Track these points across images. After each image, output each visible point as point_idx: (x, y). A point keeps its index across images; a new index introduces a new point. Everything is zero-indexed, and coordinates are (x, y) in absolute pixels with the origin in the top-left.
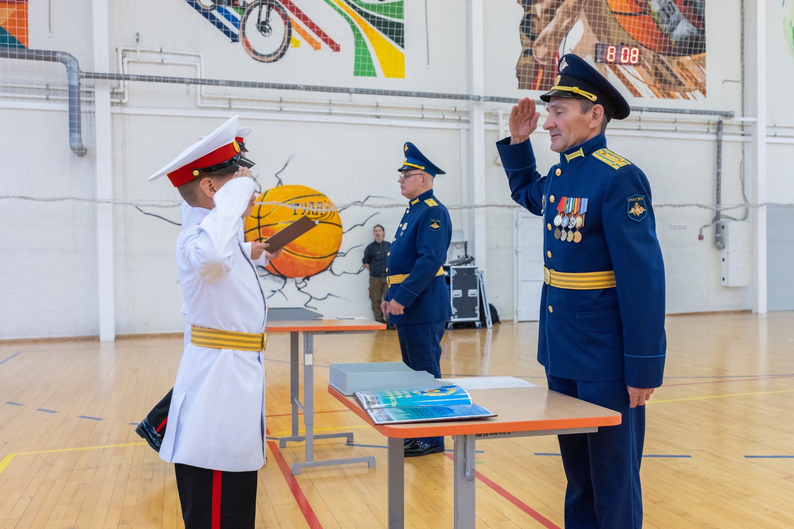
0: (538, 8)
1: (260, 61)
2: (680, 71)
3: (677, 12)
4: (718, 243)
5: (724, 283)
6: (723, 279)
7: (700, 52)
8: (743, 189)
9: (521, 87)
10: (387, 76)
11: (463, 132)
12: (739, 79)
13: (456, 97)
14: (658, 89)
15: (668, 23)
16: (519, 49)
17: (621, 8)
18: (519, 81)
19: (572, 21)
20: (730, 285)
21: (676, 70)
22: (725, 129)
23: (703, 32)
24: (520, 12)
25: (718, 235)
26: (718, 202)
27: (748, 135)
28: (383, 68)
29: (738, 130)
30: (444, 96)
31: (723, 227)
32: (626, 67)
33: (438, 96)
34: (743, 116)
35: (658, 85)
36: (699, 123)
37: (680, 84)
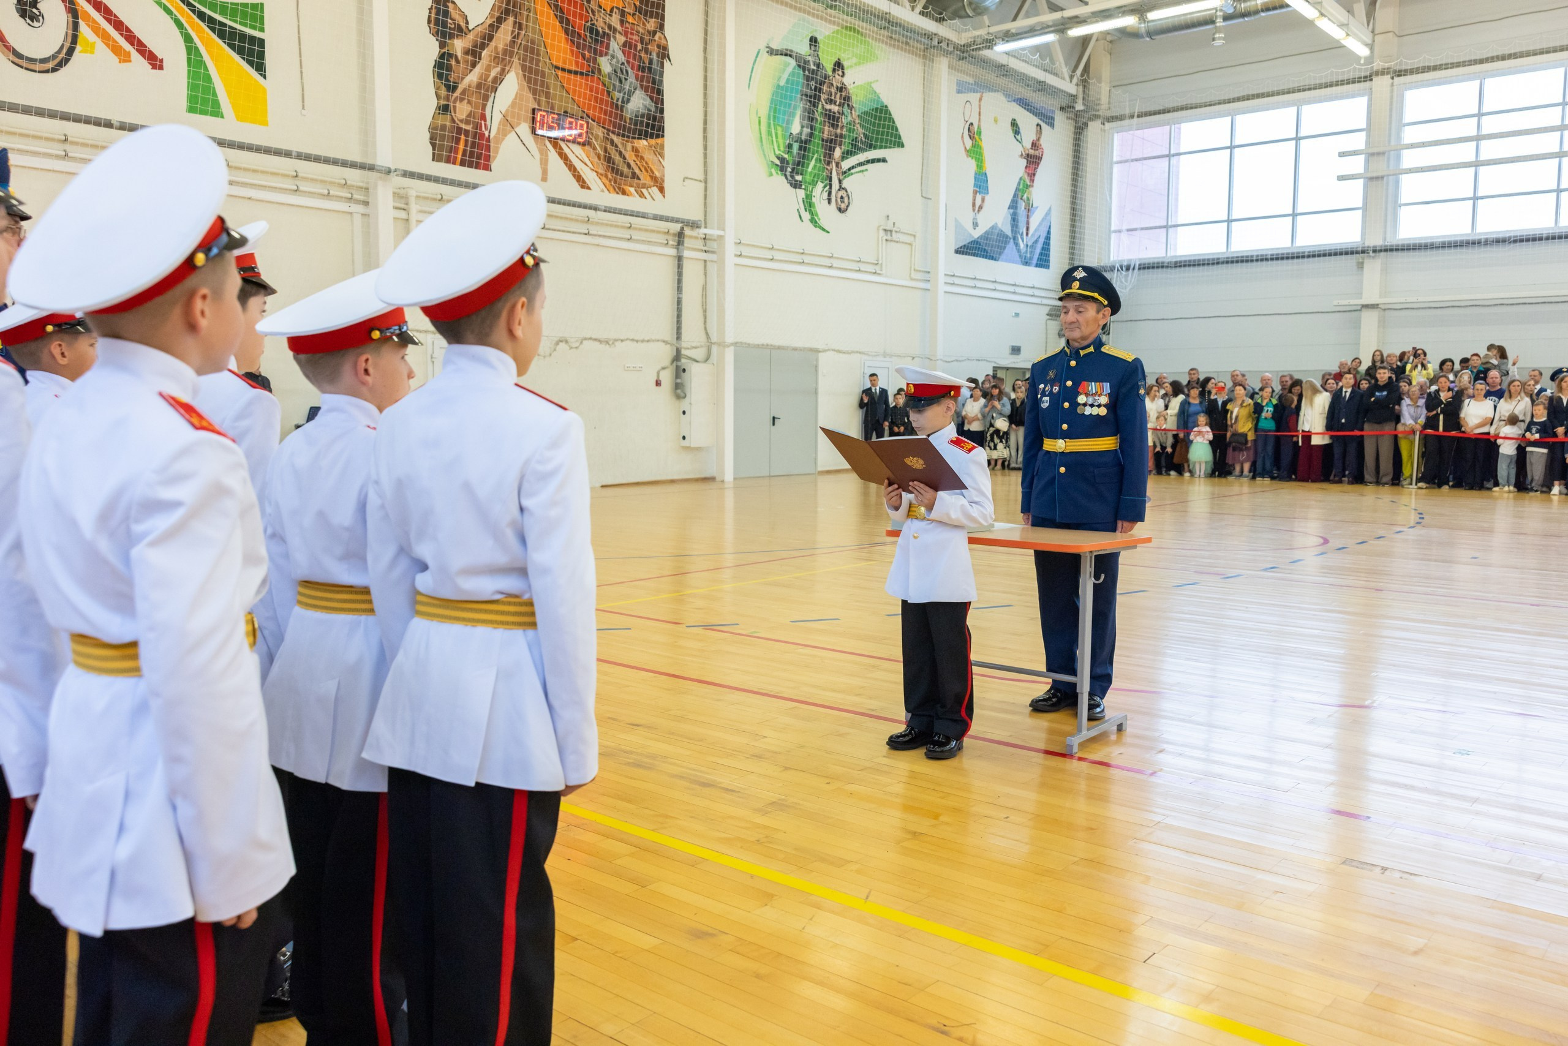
0: (459, 45)
1: (27, 69)
2: (634, 158)
3: (632, 79)
4: (679, 391)
5: (685, 443)
6: (684, 438)
7: (658, 136)
8: (705, 322)
9: (436, 158)
10: (241, 118)
11: (357, 219)
12: (702, 177)
13: (344, 164)
14: (610, 181)
15: (620, 92)
16: (432, 104)
17: (564, 63)
18: (434, 149)
19: (503, 70)
20: (692, 446)
21: (630, 157)
22: (687, 242)
23: (662, 111)
24: (431, 49)
25: (679, 381)
26: (679, 337)
27: (713, 252)
28: (234, 106)
29: (699, 244)
30: (327, 161)
31: (684, 370)
32: (570, 145)
33: (317, 159)
34: (706, 227)
35: (610, 176)
36: (658, 232)
37: (634, 176)
